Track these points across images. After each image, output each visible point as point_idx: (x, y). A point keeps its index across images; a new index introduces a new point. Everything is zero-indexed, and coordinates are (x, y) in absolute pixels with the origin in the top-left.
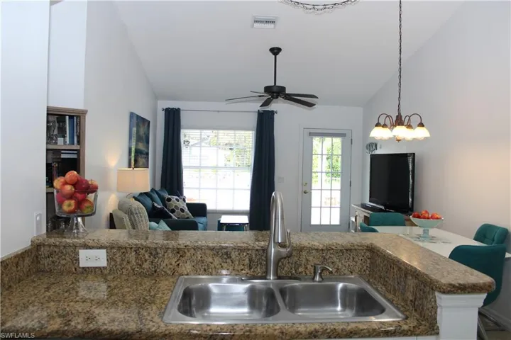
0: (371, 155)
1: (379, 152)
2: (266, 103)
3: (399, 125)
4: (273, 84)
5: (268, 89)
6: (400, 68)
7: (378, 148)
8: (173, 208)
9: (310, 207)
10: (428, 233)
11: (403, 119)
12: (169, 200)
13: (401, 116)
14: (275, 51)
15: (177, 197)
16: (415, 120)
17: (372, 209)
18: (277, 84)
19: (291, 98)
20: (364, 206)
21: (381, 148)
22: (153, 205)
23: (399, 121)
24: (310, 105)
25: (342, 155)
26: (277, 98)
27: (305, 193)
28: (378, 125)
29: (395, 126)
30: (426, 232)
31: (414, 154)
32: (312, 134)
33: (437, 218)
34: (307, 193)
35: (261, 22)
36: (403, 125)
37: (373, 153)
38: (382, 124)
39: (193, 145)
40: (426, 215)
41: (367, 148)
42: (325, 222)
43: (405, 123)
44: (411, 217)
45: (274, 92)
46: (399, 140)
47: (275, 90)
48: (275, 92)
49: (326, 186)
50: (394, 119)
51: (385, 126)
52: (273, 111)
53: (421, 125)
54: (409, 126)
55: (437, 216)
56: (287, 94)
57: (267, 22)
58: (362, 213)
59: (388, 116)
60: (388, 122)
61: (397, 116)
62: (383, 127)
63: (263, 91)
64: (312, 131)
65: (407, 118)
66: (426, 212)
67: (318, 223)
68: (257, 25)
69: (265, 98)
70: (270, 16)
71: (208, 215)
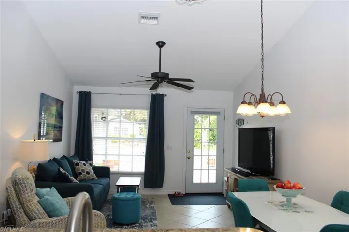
0: (239, 129)
1: (245, 126)
2: (154, 87)
3: (263, 102)
4: (158, 71)
5: (154, 75)
6: (263, 59)
7: (245, 122)
8: (81, 171)
9: (192, 169)
10: (291, 201)
11: (266, 97)
12: (77, 164)
13: (264, 95)
14: (161, 44)
15: (84, 162)
16: (277, 98)
17: (241, 173)
18: (162, 71)
19: (173, 82)
20: (234, 170)
21: (247, 123)
22: (59, 170)
23: (263, 99)
24: (190, 88)
25: (217, 129)
26: (162, 82)
27: (189, 158)
28: (244, 103)
29: (259, 104)
30: (289, 200)
31: (274, 128)
32: (194, 113)
33: (299, 188)
34: (190, 158)
35: (147, 18)
36: (266, 102)
37: (241, 127)
38: (248, 101)
39: (110, 121)
40: (289, 185)
41: (236, 123)
42: (205, 181)
43: (268, 101)
44: (275, 186)
45: (158, 78)
46: (263, 117)
47: (160, 75)
48: (160, 78)
49: (205, 152)
50: (258, 97)
51: (250, 104)
52: (163, 94)
53: (283, 102)
54: (272, 104)
55: (299, 186)
56: (170, 79)
57: (151, 18)
58: (233, 176)
59: (253, 95)
60: (252, 101)
61: (261, 95)
62: (248, 104)
63: (150, 76)
64: (194, 110)
65: (270, 97)
66: (289, 182)
67: (198, 181)
68: (143, 21)
69: (152, 83)
70: (153, 13)
71: (111, 176)
